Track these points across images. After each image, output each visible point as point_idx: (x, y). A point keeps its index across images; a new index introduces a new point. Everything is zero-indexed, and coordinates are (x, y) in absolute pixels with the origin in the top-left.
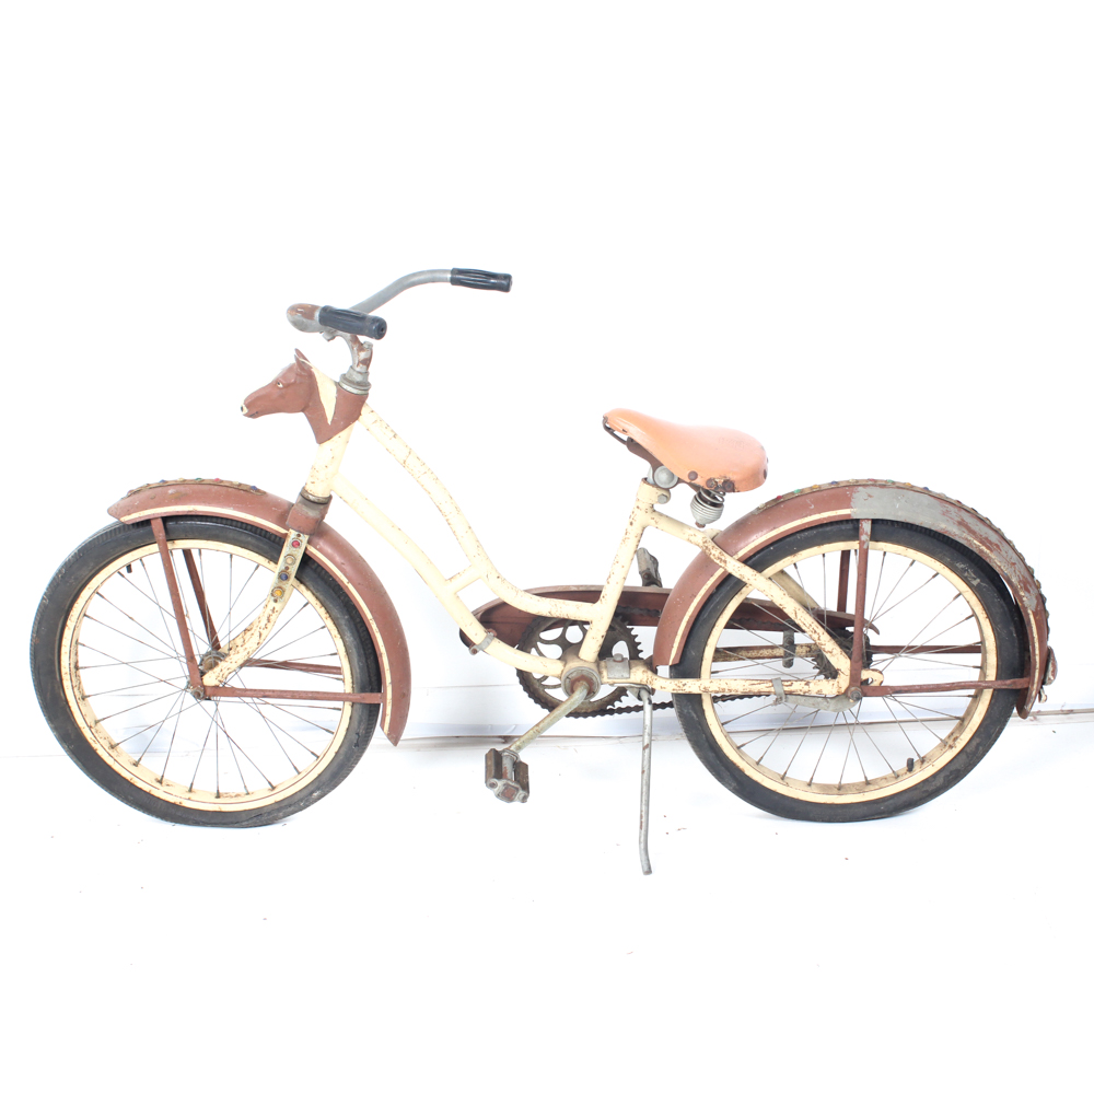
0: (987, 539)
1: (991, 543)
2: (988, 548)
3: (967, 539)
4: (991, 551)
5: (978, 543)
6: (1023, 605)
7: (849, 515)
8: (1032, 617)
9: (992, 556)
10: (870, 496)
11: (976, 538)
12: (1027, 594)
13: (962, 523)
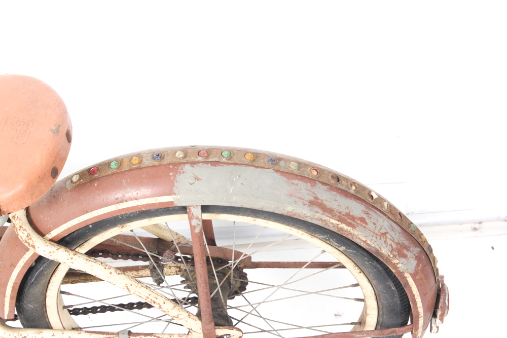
0: (348, 215)
1: (353, 218)
2: (349, 225)
3: (321, 220)
4: (353, 227)
5: (336, 222)
6: (399, 272)
7: (172, 203)
8: (410, 280)
9: (355, 232)
10: (197, 179)
11: (333, 217)
12: (403, 260)
13: (315, 203)
